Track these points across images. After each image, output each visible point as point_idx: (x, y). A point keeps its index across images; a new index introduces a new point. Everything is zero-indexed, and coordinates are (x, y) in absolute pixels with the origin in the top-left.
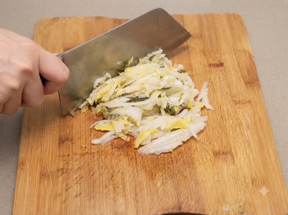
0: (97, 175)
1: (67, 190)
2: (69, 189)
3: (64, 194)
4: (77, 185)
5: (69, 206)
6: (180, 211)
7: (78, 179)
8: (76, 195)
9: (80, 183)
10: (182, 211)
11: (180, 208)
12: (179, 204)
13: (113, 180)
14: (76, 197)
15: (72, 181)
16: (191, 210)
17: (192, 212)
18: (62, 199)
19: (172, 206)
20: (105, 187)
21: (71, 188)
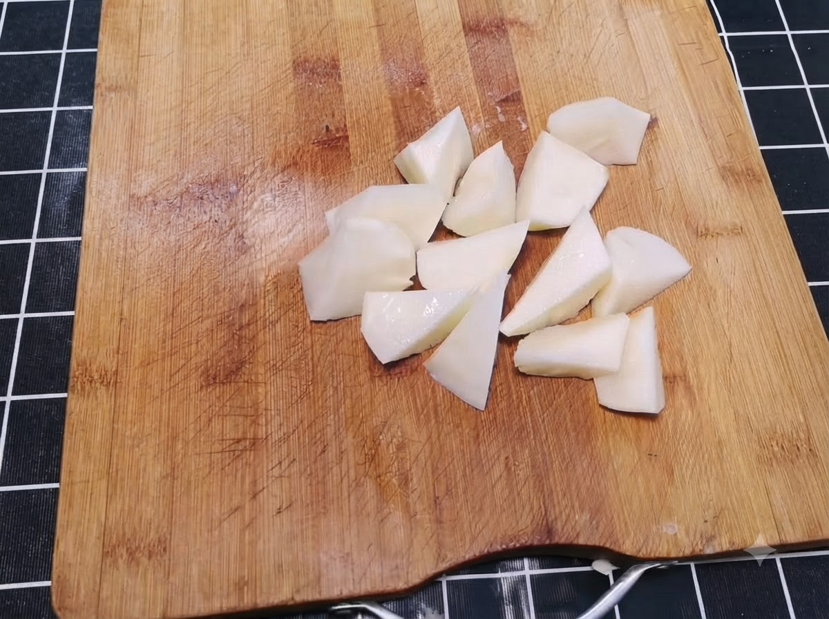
1: (254, 496)
2: (261, 494)
3: (247, 506)
4: (281, 481)
5: (262, 536)
6: (551, 541)
7: (285, 465)
8: (280, 509)
9: (289, 477)
10: (556, 540)
11: (550, 532)
12: (550, 522)
13: (376, 465)
14: (279, 513)
15: (268, 472)
16: (578, 535)
18: (243, 520)
19: (531, 529)
20: (354, 485)
21: (265, 490)
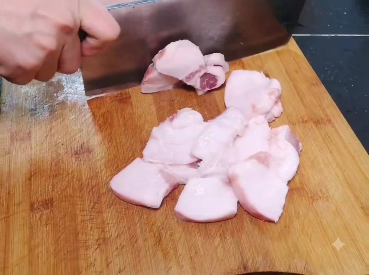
0: (140, 241)
1: (108, 265)
2: (111, 264)
3: (105, 271)
4: (119, 258)
6: (246, 271)
7: (119, 249)
9: (122, 255)
10: (249, 271)
11: (245, 268)
13: (161, 245)
14: (119, 272)
15: (112, 254)
16: (258, 268)
17: (261, 270)
19: (237, 267)
20: (153, 255)
21: (112, 262)
